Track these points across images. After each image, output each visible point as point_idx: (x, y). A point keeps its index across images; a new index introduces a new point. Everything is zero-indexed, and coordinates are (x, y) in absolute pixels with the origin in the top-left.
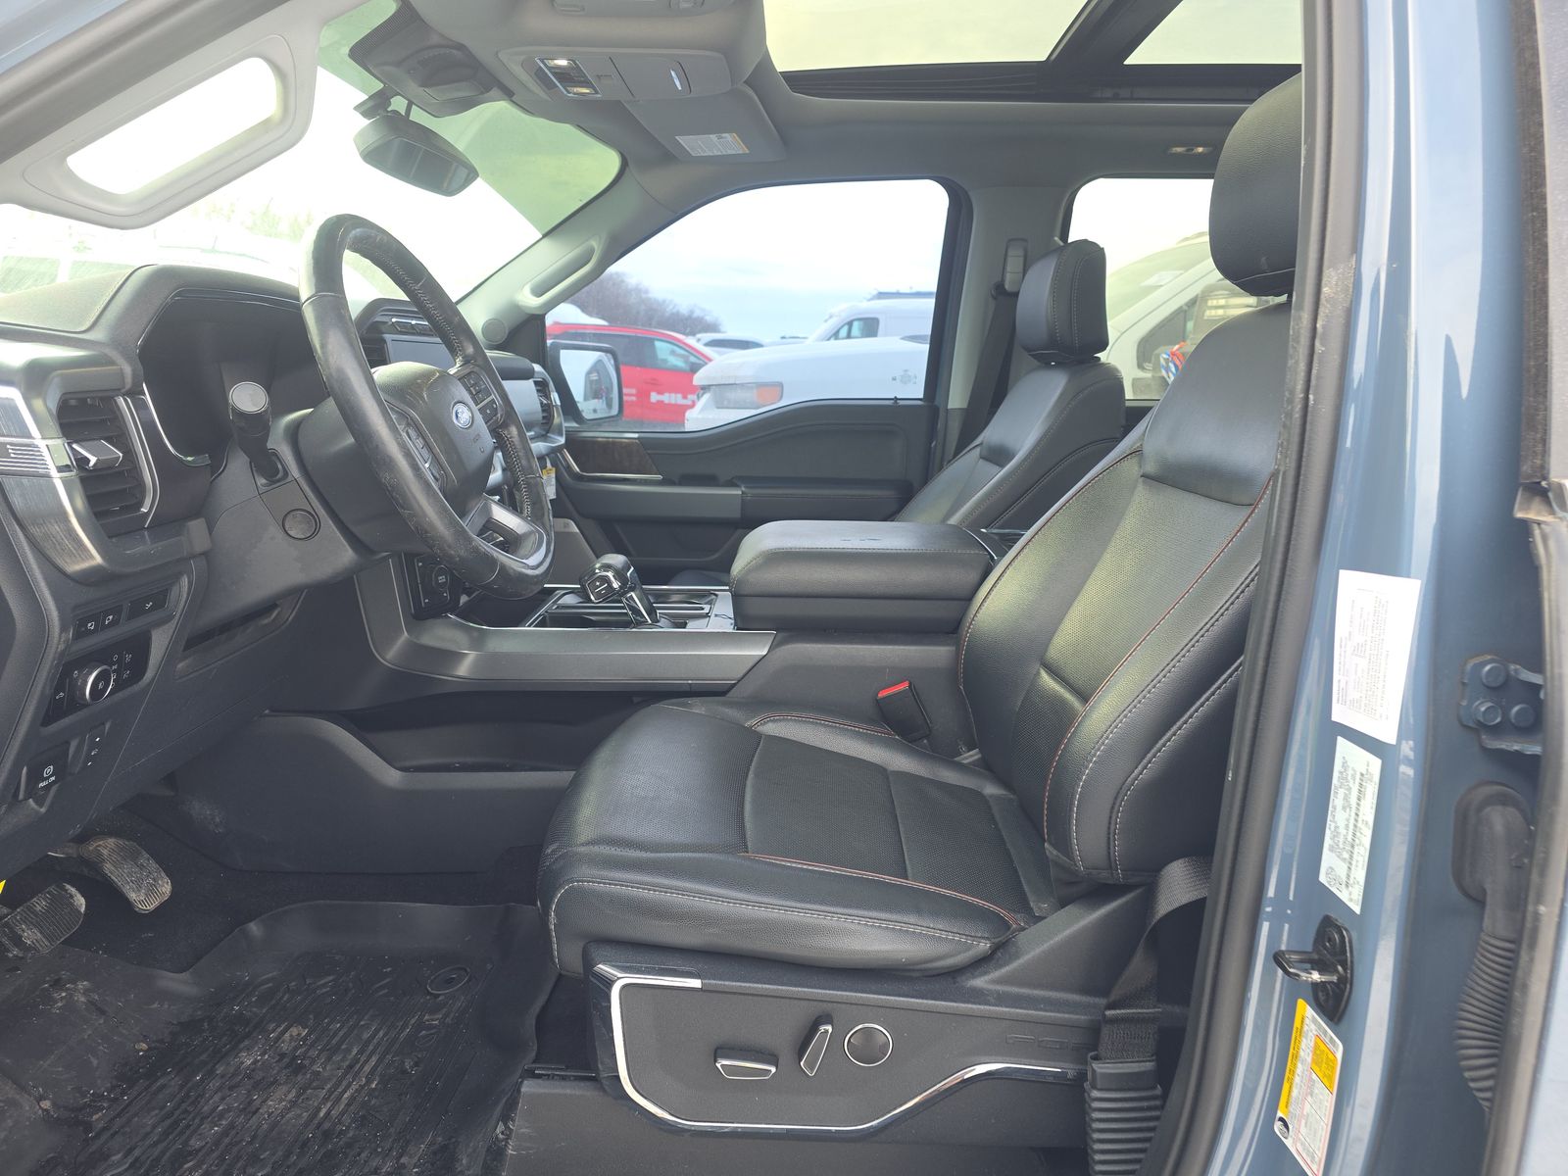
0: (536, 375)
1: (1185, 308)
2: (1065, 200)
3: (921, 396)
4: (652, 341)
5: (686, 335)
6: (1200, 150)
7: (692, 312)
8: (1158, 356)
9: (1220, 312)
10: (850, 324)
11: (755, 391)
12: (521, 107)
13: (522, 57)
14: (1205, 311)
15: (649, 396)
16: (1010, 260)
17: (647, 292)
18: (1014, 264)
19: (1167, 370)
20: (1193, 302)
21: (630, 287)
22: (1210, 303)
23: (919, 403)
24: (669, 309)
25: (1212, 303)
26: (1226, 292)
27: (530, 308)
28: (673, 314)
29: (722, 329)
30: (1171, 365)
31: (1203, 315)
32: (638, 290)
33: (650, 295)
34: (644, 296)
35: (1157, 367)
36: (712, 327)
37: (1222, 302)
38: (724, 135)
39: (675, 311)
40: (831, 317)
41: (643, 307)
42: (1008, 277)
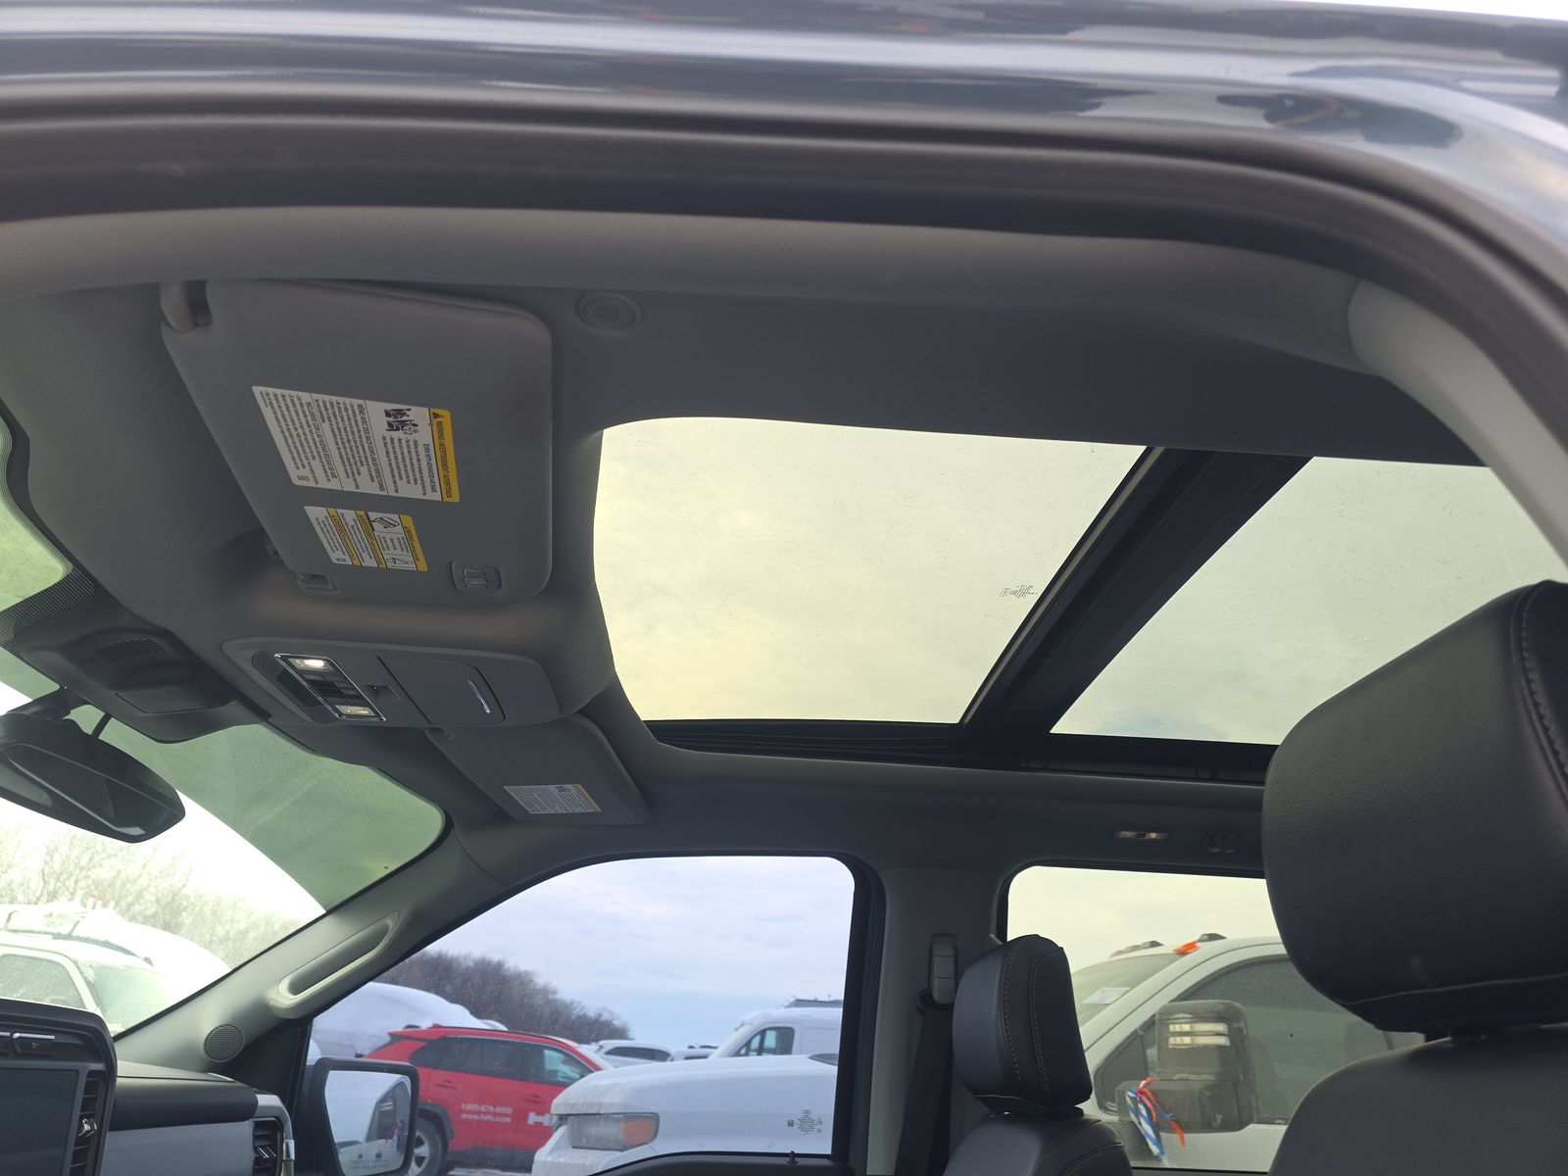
0: (257, 1114)
1: (1141, 1032)
2: (999, 886)
3: (829, 1152)
4: (541, 1049)
5: (581, 1041)
6: (1153, 835)
7: (600, 1015)
8: (1122, 1094)
9: (1187, 1040)
10: (763, 1033)
11: (622, 1125)
12: (285, 733)
13: (252, 652)
14: (1168, 1038)
15: (526, 1117)
16: (937, 961)
17: (555, 992)
18: (942, 967)
19: (1138, 1114)
20: (1150, 1024)
21: (538, 987)
22: (1172, 1028)
23: (826, 1162)
24: (577, 1011)
25: (1174, 1028)
26: (1188, 1016)
27: (280, 1009)
28: (580, 1017)
29: (631, 1034)
30: (1141, 1107)
31: (1167, 1044)
32: (545, 991)
33: (558, 996)
34: (550, 997)
35: (1123, 1109)
36: (620, 1033)
37: (1186, 1027)
38: (567, 786)
39: (581, 1013)
40: (742, 1025)
41: (548, 1009)
42: (936, 983)
